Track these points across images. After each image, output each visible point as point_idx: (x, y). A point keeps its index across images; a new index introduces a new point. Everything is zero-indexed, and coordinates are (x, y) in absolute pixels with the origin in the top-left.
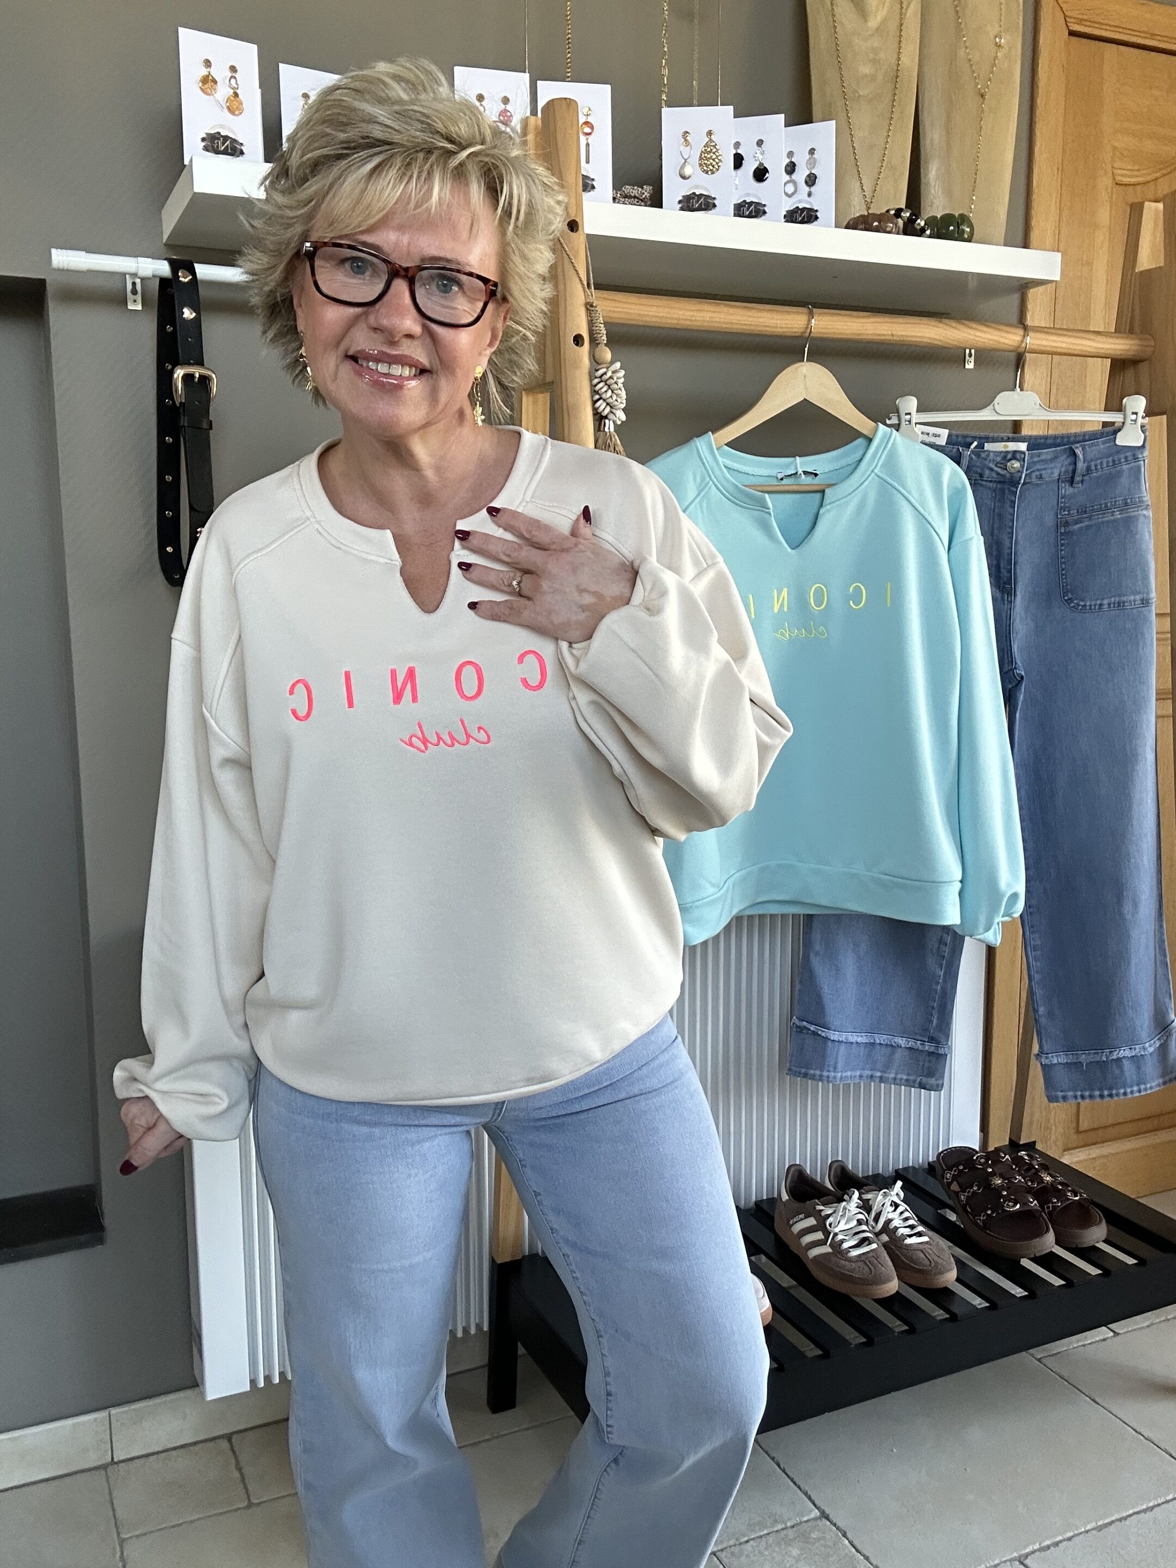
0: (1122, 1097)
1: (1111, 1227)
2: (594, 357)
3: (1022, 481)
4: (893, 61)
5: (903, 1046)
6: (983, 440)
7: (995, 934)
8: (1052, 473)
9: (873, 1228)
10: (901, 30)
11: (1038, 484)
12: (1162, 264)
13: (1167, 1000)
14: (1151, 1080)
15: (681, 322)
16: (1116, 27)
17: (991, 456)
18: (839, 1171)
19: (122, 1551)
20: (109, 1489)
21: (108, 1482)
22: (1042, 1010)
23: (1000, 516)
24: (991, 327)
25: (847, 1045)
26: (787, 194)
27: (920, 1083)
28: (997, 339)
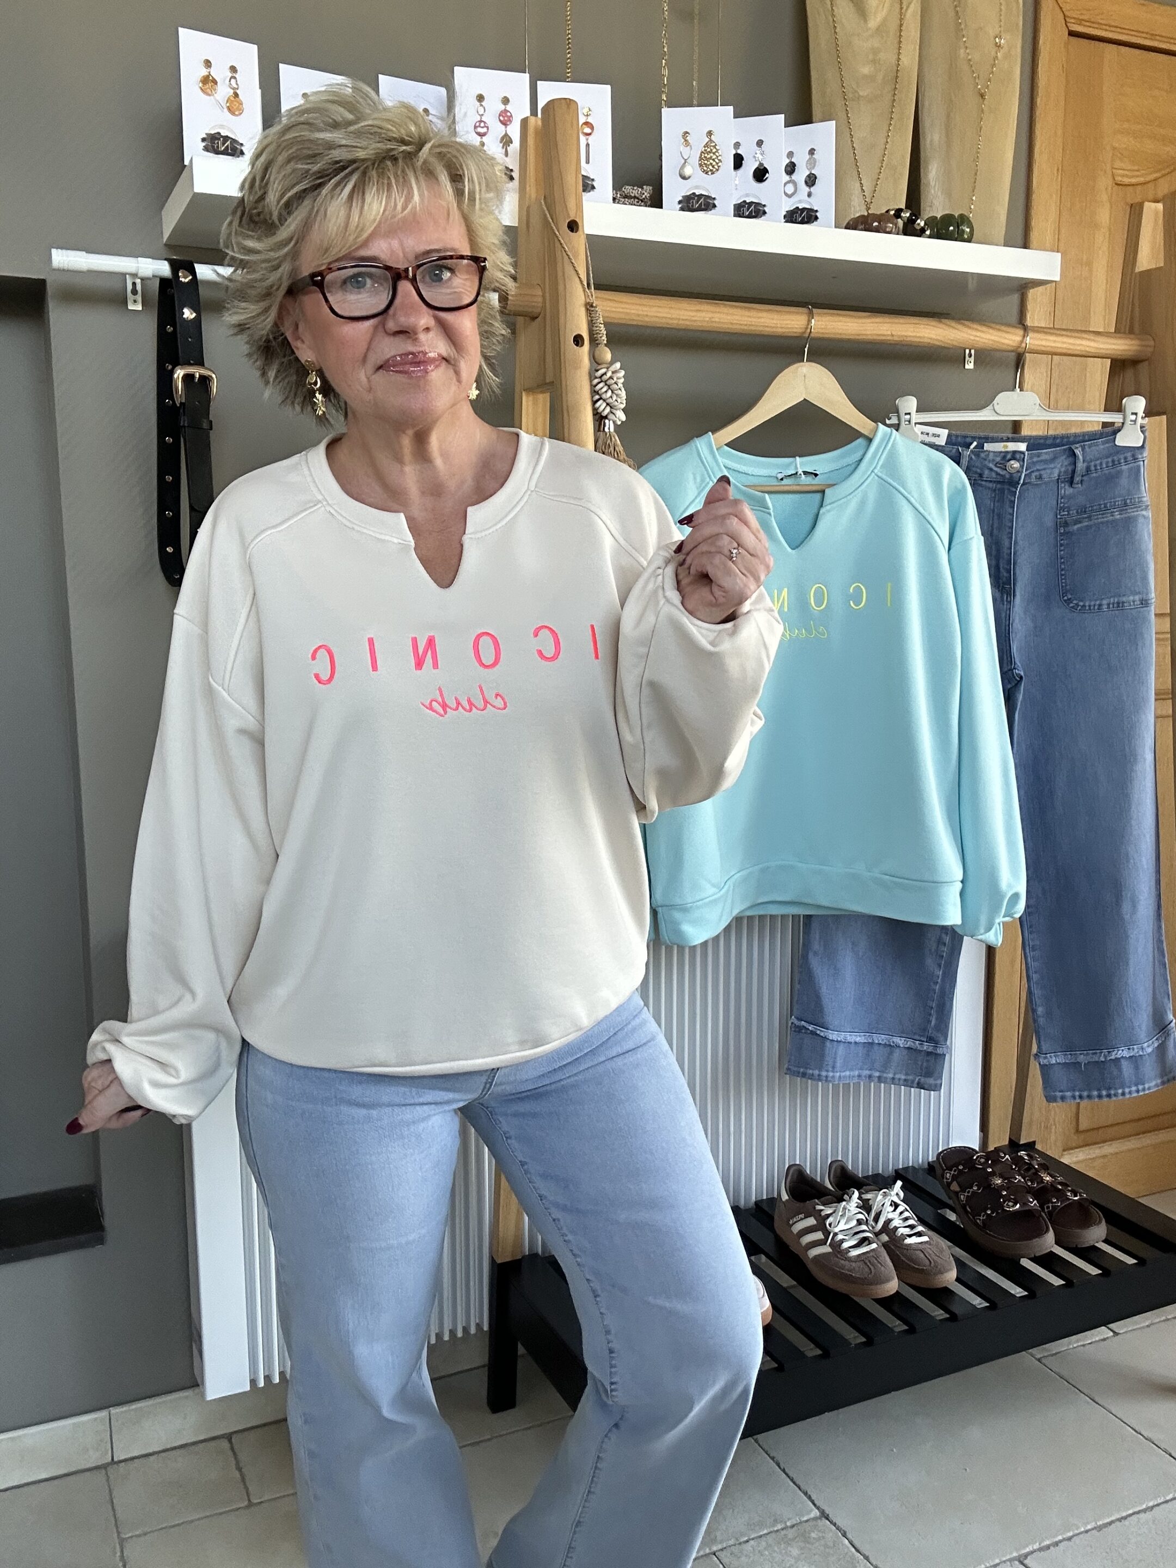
0: (1120, 1097)
1: (1111, 1227)
2: (594, 357)
3: (1022, 482)
4: (893, 61)
5: (902, 1046)
6: (983, 440)
7: (996, 934)
8: (1052, 473)
9: (873, 1228)
10: (901, 30)
11: (1036, 484)
12: (1162, 264)
13: (1165, 1001)
14: (1150, 1080)
15: (681, 322)
16: (1116, 27)
17: (991, 455)
18: (839, 1171)
19: (122, 1551)
20: (109, 1487)
21: (108, 1480)
22: (1040, 1010)
23: (999, 516)
24: (991, 327)
25: (846, 1045)
26: (786, 194)
27: (918, 1083)
28: (996, 339)
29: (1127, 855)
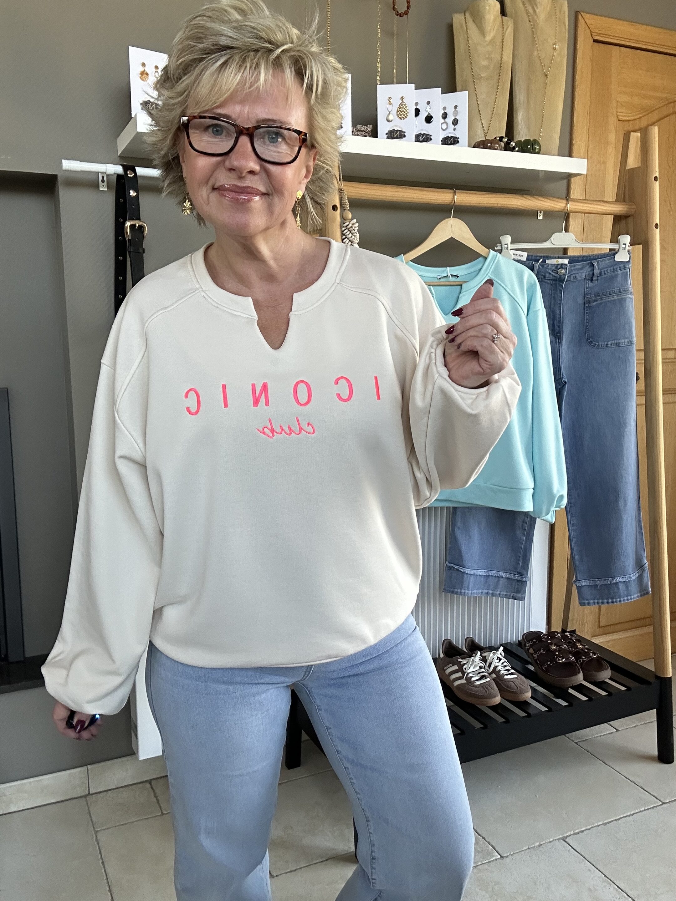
0: (618, 603)
1: (613, 672)
2: (343, 216)
3: (566, 280)
4: (499, 59)
5: (504, 577)
6: (546, 258)
7: (552, 516)
8: (581, 275)
9: (488, 670)
10: (503, 42)
11: (574, 281)
12: (640, 165)
13: (642, 552)
14: (634, 594)
15: (387, 198)
16: (619, 37)
17: (550, 267)
18: (470, 643)
19: (96, 837)
20: (88, 807)
21: (87, 803)
22: (577, 557)
23: (554, 298)
24: (549, 199)
25: (475, 576)
26: (442, 129)
27: (513, 597)
28: (552, 205)
29: (622, 476)
